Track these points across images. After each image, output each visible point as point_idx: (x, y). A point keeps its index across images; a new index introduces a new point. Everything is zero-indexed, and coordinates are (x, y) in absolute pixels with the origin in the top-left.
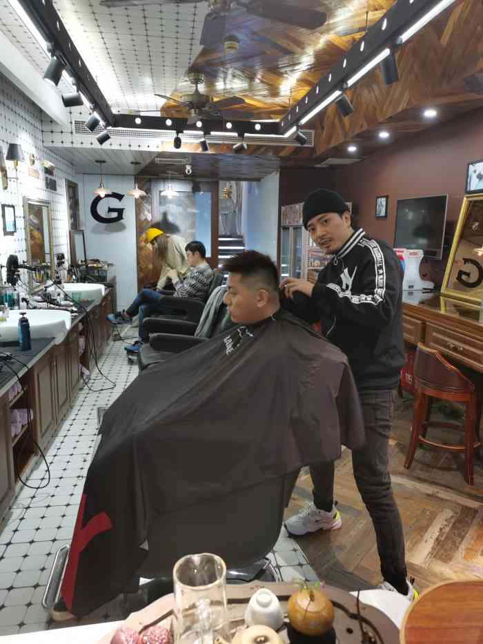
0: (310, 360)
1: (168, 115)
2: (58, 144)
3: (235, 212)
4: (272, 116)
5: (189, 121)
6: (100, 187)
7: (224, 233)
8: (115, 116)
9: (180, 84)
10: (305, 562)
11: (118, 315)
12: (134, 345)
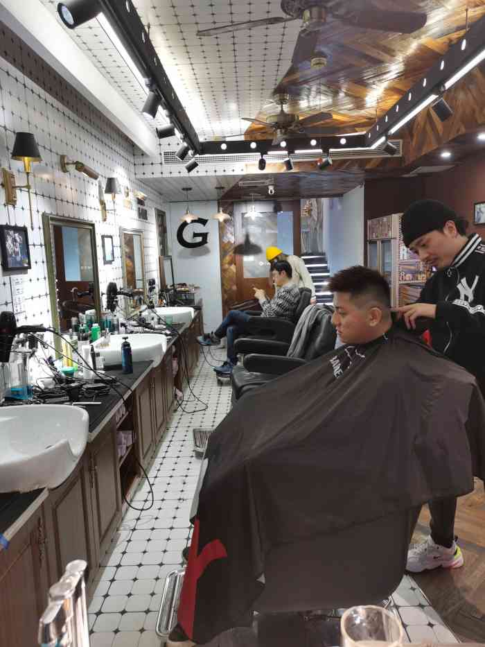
0: (433, 380)
1: (251, 137)
2: (149, 176)
3: (316, 229)
4: (357, 129)
5: (274, 141)
6: (187, 213)
7: (305, 251)
8: (202, 144)
9: (265, 106)
10: (427, 604)
11: (207, 337)
12: (223, 366)
